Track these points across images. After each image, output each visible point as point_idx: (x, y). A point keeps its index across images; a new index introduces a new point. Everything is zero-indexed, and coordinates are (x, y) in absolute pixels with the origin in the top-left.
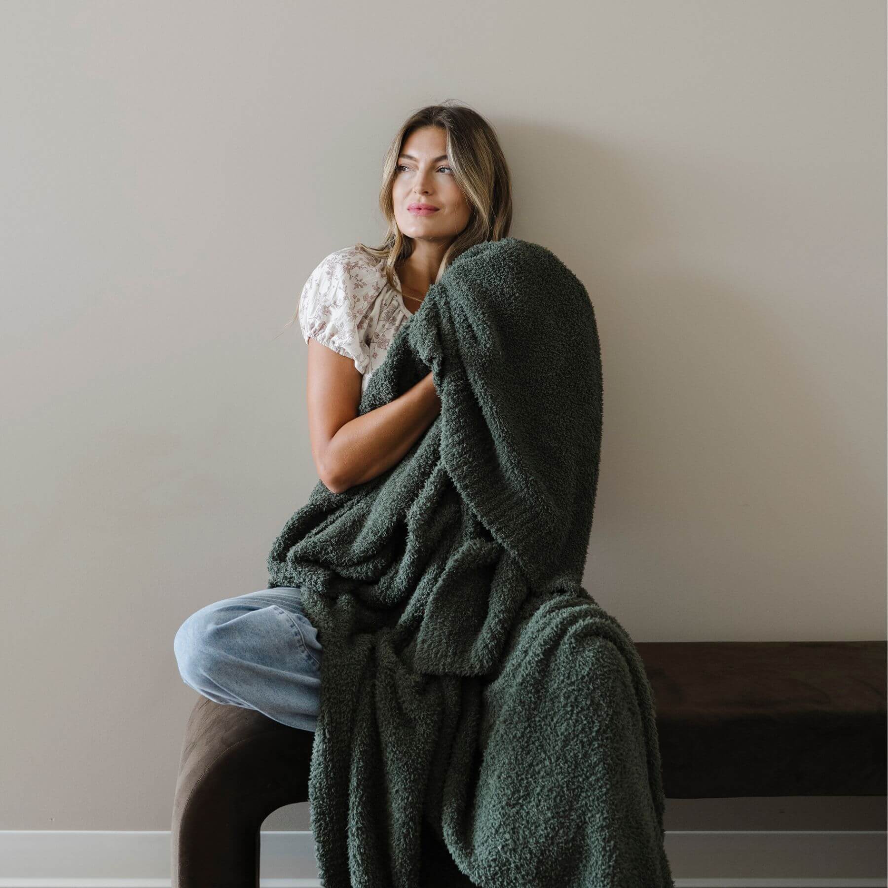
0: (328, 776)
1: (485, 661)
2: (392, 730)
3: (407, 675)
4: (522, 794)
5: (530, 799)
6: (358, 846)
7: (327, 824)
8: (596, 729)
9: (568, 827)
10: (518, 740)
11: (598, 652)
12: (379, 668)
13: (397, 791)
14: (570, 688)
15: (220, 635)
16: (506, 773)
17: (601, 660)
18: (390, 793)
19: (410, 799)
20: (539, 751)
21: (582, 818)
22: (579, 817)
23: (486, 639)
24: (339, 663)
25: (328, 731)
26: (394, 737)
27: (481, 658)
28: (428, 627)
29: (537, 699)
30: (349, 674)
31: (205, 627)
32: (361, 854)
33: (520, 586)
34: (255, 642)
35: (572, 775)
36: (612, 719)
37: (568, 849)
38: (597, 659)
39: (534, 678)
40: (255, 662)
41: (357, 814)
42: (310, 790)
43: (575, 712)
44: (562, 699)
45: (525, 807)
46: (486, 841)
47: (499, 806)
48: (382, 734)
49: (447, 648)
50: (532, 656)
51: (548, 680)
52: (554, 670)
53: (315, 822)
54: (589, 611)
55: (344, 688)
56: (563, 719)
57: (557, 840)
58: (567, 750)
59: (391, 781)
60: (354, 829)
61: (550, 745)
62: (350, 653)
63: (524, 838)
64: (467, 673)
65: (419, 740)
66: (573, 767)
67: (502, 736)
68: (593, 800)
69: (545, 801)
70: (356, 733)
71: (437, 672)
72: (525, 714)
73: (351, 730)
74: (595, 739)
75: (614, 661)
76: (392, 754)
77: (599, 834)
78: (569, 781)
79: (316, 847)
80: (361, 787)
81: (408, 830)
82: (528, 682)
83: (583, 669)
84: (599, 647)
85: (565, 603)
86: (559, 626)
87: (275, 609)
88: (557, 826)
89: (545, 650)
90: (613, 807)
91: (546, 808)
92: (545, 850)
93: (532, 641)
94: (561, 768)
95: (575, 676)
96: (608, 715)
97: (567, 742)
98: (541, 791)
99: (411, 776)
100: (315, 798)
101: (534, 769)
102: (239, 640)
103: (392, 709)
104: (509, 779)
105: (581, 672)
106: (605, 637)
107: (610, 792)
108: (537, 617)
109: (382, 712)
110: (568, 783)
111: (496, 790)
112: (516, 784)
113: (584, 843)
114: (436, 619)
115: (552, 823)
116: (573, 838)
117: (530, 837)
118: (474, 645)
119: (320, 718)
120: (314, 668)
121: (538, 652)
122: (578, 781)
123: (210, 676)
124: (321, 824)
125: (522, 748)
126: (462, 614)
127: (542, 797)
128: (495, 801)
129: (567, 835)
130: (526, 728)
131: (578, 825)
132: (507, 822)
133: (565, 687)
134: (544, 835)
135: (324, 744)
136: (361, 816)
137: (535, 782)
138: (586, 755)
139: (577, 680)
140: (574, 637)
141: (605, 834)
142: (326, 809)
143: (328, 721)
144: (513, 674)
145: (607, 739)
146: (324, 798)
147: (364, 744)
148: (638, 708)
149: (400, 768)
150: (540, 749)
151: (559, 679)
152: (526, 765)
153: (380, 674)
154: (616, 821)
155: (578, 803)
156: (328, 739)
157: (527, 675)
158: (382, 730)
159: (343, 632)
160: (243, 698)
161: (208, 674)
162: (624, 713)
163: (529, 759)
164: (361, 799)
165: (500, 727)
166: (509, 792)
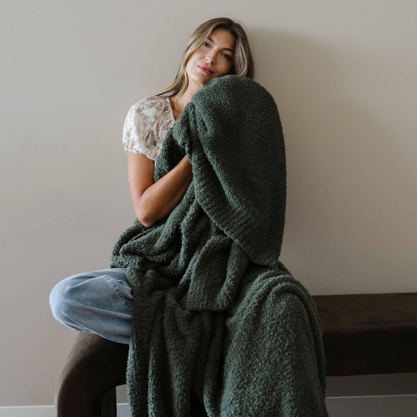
0: (136, 369)
1: (224, 302)
2: (173, 342)
3: (182, 311)
4: (245, 381)
5: (250, 384)
6: (154, 408)
7: (136, 396)
8: (287, 345)
9: (271, 401)
10: (243, 351)
11: (288, 302)
12: (166, 308)
13: (176, 376)
14: (273, 322)
15: (73, 292)
16: (236, 369)
17: (290, 306)
18: (173, 378)
19: (184, 380)
20: (255, 357)
21: (279, 395)
22: (277, 395)
23: (225, 290)
24: (142, 305)
25: (136, 344)
26: (174, 345)
27: (222, 301)
28: (193, 286)
29: (254, 328)
30: (148, 311)
31: (65, 288)
32: (155, 412)
33: (242, 259)
34: (93, 295)
35: (273, 371)
36: (296, 340)
37: (271, 413)
38: (288, 306)
39: (253, 316)
40: (94, 307)
41: (152, 390)
42: (127, 377)
43: (275, 335)
44: (268, 328)
45: (247, 389)
46: (226, 408)
47: (233, 388)
48: (167, 344)
49: (204, 296)
50: (252, 304)
51: (261, 318)
52: (264, 312)
53: (129, 395)
54: (284, 278)
55: (145, 319)
56: (269, 340)
57: (265, 408)
58: (271, 357)
59: (173, 371)
60: (151, 399)
61: (261, 354)
62: (149, 300)
63: (246, 407)
64: (215, 309)
65: (188, 347)
66: (274, 366)
67: (235, 349)
68: (285, 385)
69: (259, 386)
70: (151, 344)
71: (198, 309)
72: (248, 336)
73: (149, 343)
74: (287, 351)
75: (297, 307)
76: (173, 355)
77: (288, 404)
78: (272, 374)
79: (130, 409)
80: (154, 375)
81: (183, 398)
82: (249, 318)
83: (280, 311)
84: (289, 299)
85: (272, 274)
86: (267, 287)
87: (105, 277)
88: (265, 400)
89: (259, 300)
90: (297, 389)
91: (259, 390)
92: (258, 414)
93: (252, 296)
94: (267, 367)
95: (275, 315)
96: (294, 337)
97: (271, 353)
98: (256, 380)
99: (184, 367)
100: (130, 381)
101: (253, 368)
102: (84, 295)
103: (173, 330)
104: (239, 373)
105: (279, 313)
106: (293, 293)
107: (295, 380)
108: (256, 282)
109: (168, 331)
110: (271, 376)
111: (231, 380)
112: (242, 376)
113: (280, 409)
114: (198, 281)
115: (262, 399)
116: (274, 407)
117: (249, 406)
118: (219, 294)
119: (131, 336)
120: (129, 310)
121: (255, 302)
122: (277, 375)
123: (67, 315)
124: (133, 396)
125: (246, 355)
126: (212, 277)
127: (257, 383)
128: (231, 385)
129: (270, 405)
130: (248, 345)
131: (276, 399)
132: (237, 398)
133: (270, 321)
134: (257, 405)
135: (133, 351)
136: (155, 391)
137: (253, 375)
138: (281, 360)
139: (276, 318)
140: (275, 293)
141: (292, 405)
142: (136, 388)
143: (135, 338)
144: (242, 314)
145: (293, 350)
146: (134, 381)
147: (156, 350)
148: (311, 333)
149: (178, 363)
150: (256, 356)
151: (266, 317)
152: (248, 365)
153: (167, 311)
154: (298, 397)
155: (276, 387)
156: (136, 348)
157: (249, 315)
158: (168, 341)
159: (146, 289)
160: (88, 327)
161: (66, 314)
162: (303, 336)
163: (250, 362)
164: (154, 381)
165: (234, 344)
166: (238, 380)
